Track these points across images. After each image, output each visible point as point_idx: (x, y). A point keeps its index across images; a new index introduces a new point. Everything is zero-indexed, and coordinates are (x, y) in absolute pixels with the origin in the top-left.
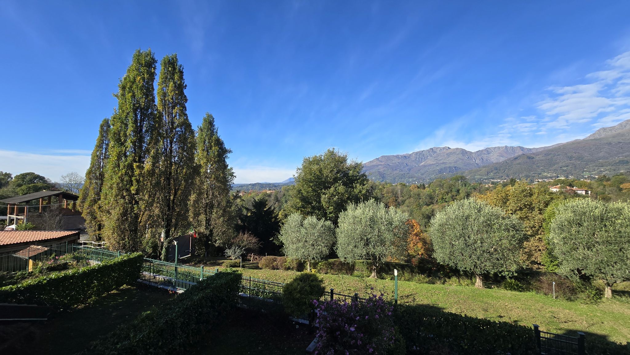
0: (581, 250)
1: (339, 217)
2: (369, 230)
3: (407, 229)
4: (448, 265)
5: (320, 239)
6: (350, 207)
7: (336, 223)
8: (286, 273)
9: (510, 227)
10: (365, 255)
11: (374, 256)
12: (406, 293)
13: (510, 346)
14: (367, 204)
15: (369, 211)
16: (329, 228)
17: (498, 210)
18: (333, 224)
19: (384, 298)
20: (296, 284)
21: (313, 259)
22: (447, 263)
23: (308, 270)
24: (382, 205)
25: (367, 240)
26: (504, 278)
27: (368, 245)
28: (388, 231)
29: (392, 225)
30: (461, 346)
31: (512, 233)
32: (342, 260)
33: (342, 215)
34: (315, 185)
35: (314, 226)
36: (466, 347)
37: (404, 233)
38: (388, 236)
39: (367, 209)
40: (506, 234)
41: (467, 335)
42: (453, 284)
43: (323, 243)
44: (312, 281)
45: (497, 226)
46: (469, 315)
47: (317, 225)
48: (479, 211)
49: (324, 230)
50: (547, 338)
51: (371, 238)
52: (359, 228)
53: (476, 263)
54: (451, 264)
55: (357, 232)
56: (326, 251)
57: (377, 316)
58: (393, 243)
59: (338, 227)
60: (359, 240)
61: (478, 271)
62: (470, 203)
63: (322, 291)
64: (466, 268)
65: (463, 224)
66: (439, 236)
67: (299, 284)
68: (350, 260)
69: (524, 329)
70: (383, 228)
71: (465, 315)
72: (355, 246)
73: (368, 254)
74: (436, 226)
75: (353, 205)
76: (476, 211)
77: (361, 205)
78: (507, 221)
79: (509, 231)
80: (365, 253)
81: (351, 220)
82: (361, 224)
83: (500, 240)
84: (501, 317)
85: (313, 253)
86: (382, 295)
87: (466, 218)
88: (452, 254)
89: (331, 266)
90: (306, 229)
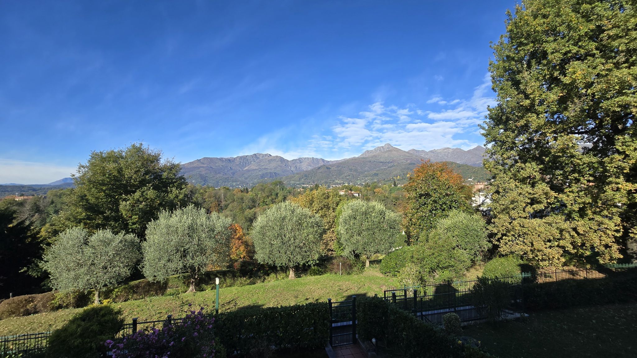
0: (355, 237)
1: (146, 228)
2: (187, 239)
3: (230, 234)
4: (268, 263)
5: (117, 259)
6: (163, 215)
7: (142, 235)
8: (53, 315)
9: (314, 224)
10: (181, 269)
11: (192, 268)
12: (228, 300)
13: (313, 321)
14: (184, 210)
15: (187, 218)
16: (132, 243)
17: (307, 211)
18: (138, 237)
19: (204, 312)
20: (74, 327)
21: (105, 285)
22: (266, 262)
23: (96, 302)
24: (203, 211)
25: (184, 251)
26: (309, 266)
27: (185, 256)
28: (210, 238)
29: (214, 231)
30: (278, 335)
31: (315, 229)
32: (150, 279)
33: (151, 225)
34: (110, 189)
35: (106, 243)
36: (281, 335)
37: (226, 239)
38: (209, 244)
39: (185, 216)
40: (311, 230)
41: (282, 324)
42: (272, 281)
43: (122, 263)
44: (103, 316)
45: (305, 224)
46: (284, 305)
47: (111, 241)
48: (293, 212)
49: (125, 245)
50: (336, 307)
51: (189, 248)
52: (175, 239)
53: (290, 257)
54: (270, 262)
55: (172, 243)
56: (125, 272)
57: (196, 333)
58: (214, 251)
59: (145, 240)
60: (175, 252)
61: (291, 264)
62: (286, 206)
63: (120, 325)
64: (282, 264)
65: (280, 225)
66: (260, 238)
67: (79, 326)
68: (161, 278)
69: (322, 304)
70: (204, 235)
71: (281, 306)
72: (169, 261)
73: (185, 266)
74: (258, 228)
75: (167, 213)
76: (291, 213)
77: (178, 212)
78: (312, 220)
79: (313, 228)
80: (181, 265)
81: (164, 231)
82: (177, 233)
83: (308, 235)
84: (307, 299)
85: (104, 278)
86: (202, 309)
87: (283, 219)
88: (271, 252)
89: (134, 290)
90: (93, 247)
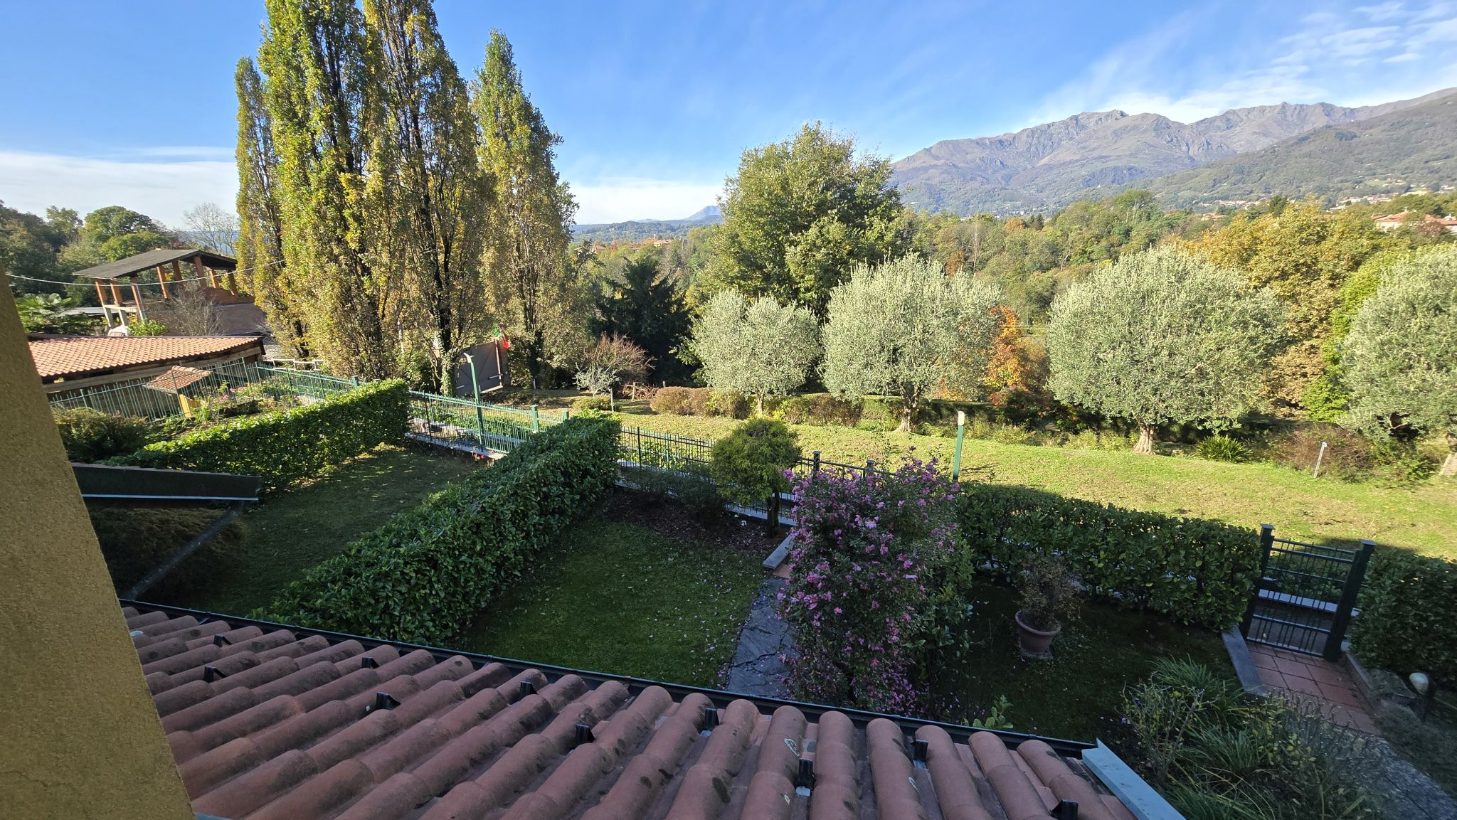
0: (1419, 370)
1: (830, 298)
2: (902, 326)
3: (993, 323)
4: (1081, 405)
5: (786, 350)
6: (860, 272)
7: (821, 310)
8: (711, 421)
9: (1251, 317)
10: (888, 384)
11: (909, 386)
12: (975, 464)
13: (1199, 564)
14: (899, 264)
15: (904, 282)
16: (807, 324)
17: (1236, 279)
18: (816, 315)
19: (939, 467)
20: (740, 441)
21: (771, 392)
22: (1077, 402)
23: (759, 414)
24: (937, 266)
25: (895, 350)
26: (1208, 432)
27: (895, 361)
28: (947, 329)
29: (956, 314)
30: (1091, 564)
31: (1252, 333)
32: (836, 394)
33: (837, 293)
34: (773, 223)
35: (771, 321)
36: (1101, 565)
37: (983, 334)
38: (946, 341)
39: (899, 277)
40: (1237, 333)
41: (1107, 543)
42: (1084, 446)
43: (793, 358)
44: (774, 435)
45: (1218, 315)
46: (1119, 504)
47: (778, 317)
48: (1181, 279)
49: (795, 328)
50: (1286, 552)
51: (904, 346)
52: (879, 323)
53: (1147, 400)
54: (1088, 403)
55: (873, 331)
56: (799, 376)
57: (923, 501)
58: (956, 357)
59: (827, 320)
60: (877, 350)
61: (1149, 418)
62: (1160, 259)
63: (794, 457)
64: (1120, 412)
65: (1132, 312)
66: (1069, 341)
67: (745, 441)
68: (852, 396)
69: (1241, 536)
70: (935, 322)
71: (1110, 505)
72: (866, 365)
73: (894, 381)
74: (1066, 317)
75: (866, 270)
76: (1173, 279)
77: (885, 268)
78: (1247, 304)
79: (1245, 328)
80: (888, 378)
81: (860, 305)
82: (884, 312)
83: (1219, 349)
84: (1182, 512)
85: (771, 379)
86: (935, 461)
87: (1143, 297)
88: (1094, 380)
89: (810, 408)
90: (753, 325)
